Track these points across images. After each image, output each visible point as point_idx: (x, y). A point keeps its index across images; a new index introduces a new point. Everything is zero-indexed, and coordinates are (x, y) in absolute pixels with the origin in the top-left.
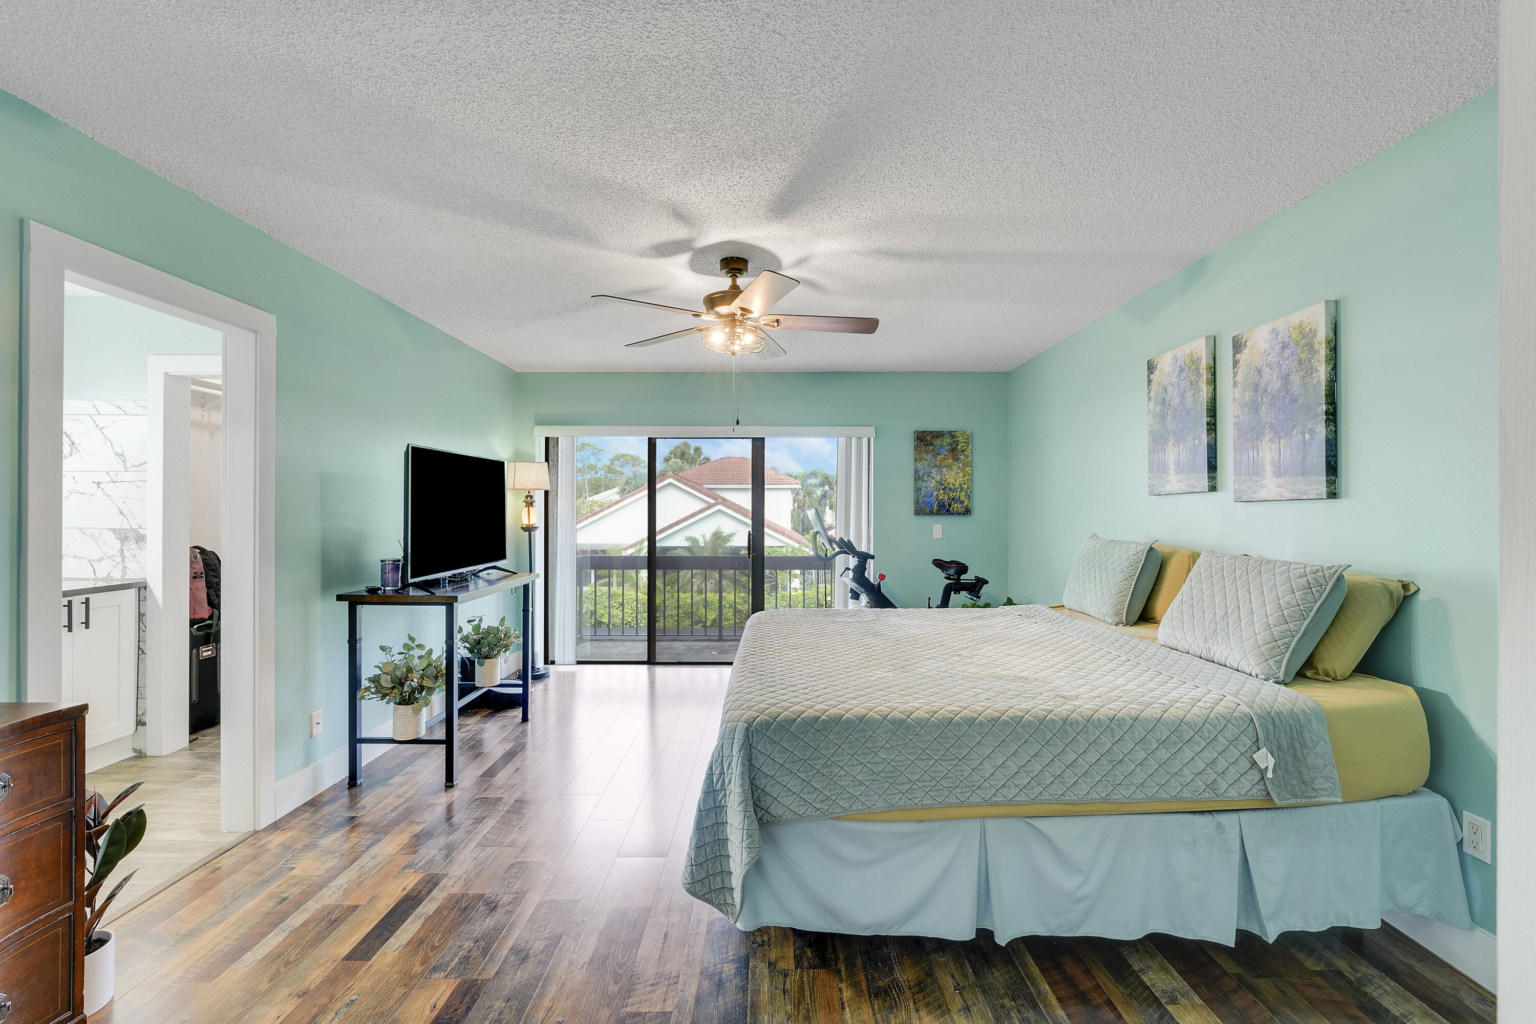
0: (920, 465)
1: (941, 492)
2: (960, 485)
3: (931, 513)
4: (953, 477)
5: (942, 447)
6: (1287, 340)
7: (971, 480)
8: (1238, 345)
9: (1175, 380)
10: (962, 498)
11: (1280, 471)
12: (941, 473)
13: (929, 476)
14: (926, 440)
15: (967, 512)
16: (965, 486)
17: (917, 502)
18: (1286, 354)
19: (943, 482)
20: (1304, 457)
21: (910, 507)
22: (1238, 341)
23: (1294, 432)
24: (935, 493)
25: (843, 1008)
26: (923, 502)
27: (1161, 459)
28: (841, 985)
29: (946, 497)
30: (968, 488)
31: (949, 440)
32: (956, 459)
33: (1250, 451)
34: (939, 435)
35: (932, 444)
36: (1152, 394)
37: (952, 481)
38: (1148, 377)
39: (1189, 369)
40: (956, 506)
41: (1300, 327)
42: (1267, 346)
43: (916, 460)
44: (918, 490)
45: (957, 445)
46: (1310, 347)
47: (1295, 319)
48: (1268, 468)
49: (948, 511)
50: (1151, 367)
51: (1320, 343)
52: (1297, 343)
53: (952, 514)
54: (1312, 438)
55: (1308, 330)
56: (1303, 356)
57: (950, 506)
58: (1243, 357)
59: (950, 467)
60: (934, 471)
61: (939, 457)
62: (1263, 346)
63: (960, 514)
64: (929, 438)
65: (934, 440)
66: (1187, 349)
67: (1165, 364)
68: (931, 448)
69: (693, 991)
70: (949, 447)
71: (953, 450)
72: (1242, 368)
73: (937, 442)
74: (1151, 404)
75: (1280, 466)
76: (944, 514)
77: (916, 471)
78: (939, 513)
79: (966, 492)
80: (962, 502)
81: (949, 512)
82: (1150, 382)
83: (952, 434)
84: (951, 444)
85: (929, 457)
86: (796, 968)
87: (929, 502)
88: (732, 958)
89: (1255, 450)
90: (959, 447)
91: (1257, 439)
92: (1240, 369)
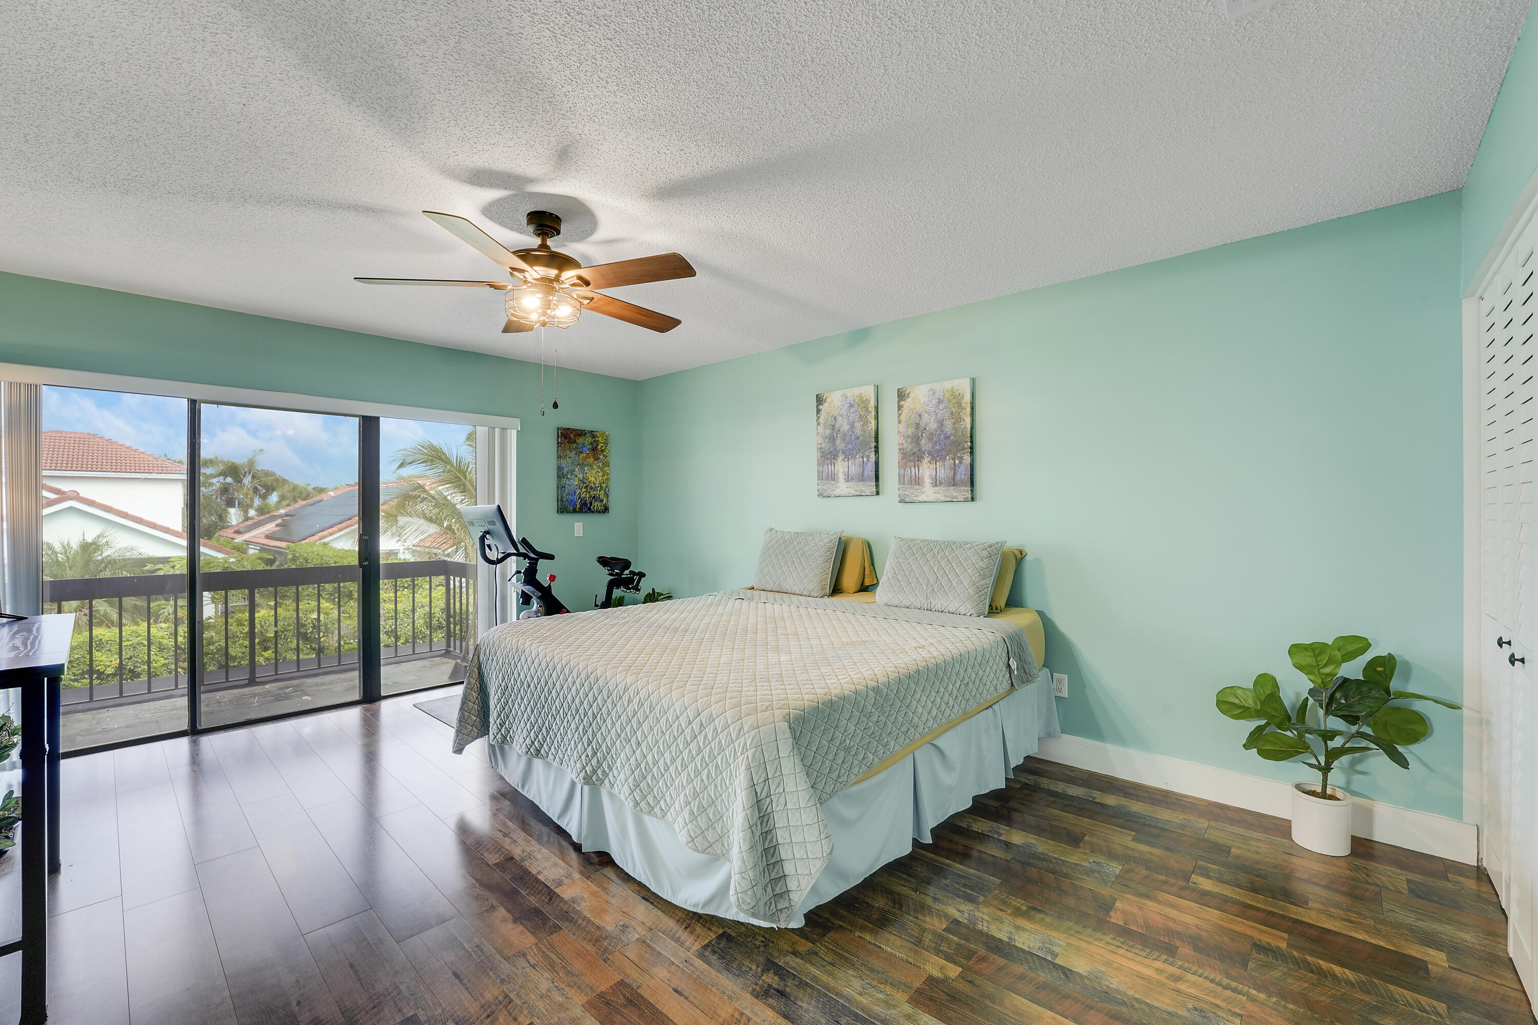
0: (563, 463)
1: (583, 490)
2: (600, 484)
3: (574, 511)
4: (593, 476)
5: (584, 445)
6: (942, 398)
7: (608, 479)
8: (902, 395)
9: (845, 413)
10: (602, 497)
11: (936, 483)
12: (583, 471)
13: (572, 474)
14: (570, 438)
15: (606, 510)
16: (604, 485)
17: (560, 500)
18: (941, 407)
19: (585, 481)
20: (954, 475)
21: (552, 505)
22: (902, 393)
23: (948, 458)
24: (578, 491)
25: (880, 947)
26: (567, 500)
27: (830, 470)
28: (857, 934)
29: (588, 495)
30: (607, 487)
31: (590, 440)
32: (596, 459)
33: (913, 469)
34: (581, 433)
35: (575, 442)
36: (821, 420)
37: (593, 479)
38: (817, 406)
39: (859, 405)
40: (596, 505)
41: (952, 391)
42: (926, 399)
43: (559, 457)
44: (560, 488)
45: (598, 445)
46: (959, 404)
47: (948, 385)
48: (927, 480)
49: (589, 509)
50: (820, 400)
51: (966, 403)
52: (950, 401)
53: (593, 512)
54: (961, 463)
55: (957, 394)
56: (954, 410)
57: (591, 504)
58: (907, 404)
59: (591, 466)
60: (577, 469)
61: (582, 456)
62: (923, 399)
63: (599, 512)
64: (572, 436)
65: (576, 438)
66: (857, 391)
67: (835, 400)
68: (574, 446)
69: (772, 1015)
70: (590, 446)
71: (594, 449)
72: (905, 413)
73: (580, 440)
74: (821, 429)
75: (936, 480)
76: (586, 512)
77: (559, 468)
78: (581, 511)
79: (605, 491)
80: (602, 501)
81: (590, 511)
82: (818, 411)
83: (593, 434)
84: (592, 444)
85: (572, 454)
86: (814, 944)
87: (572, 500)
88: (759, 970)
89: (917, 468)
90: (599, 447)
91: (918, 461)
92: (904, 412)
